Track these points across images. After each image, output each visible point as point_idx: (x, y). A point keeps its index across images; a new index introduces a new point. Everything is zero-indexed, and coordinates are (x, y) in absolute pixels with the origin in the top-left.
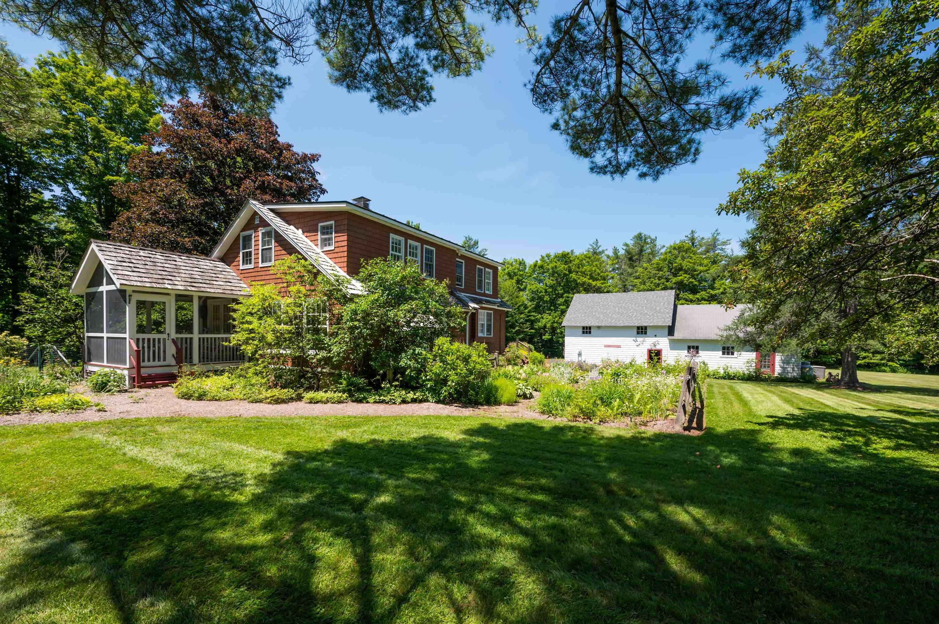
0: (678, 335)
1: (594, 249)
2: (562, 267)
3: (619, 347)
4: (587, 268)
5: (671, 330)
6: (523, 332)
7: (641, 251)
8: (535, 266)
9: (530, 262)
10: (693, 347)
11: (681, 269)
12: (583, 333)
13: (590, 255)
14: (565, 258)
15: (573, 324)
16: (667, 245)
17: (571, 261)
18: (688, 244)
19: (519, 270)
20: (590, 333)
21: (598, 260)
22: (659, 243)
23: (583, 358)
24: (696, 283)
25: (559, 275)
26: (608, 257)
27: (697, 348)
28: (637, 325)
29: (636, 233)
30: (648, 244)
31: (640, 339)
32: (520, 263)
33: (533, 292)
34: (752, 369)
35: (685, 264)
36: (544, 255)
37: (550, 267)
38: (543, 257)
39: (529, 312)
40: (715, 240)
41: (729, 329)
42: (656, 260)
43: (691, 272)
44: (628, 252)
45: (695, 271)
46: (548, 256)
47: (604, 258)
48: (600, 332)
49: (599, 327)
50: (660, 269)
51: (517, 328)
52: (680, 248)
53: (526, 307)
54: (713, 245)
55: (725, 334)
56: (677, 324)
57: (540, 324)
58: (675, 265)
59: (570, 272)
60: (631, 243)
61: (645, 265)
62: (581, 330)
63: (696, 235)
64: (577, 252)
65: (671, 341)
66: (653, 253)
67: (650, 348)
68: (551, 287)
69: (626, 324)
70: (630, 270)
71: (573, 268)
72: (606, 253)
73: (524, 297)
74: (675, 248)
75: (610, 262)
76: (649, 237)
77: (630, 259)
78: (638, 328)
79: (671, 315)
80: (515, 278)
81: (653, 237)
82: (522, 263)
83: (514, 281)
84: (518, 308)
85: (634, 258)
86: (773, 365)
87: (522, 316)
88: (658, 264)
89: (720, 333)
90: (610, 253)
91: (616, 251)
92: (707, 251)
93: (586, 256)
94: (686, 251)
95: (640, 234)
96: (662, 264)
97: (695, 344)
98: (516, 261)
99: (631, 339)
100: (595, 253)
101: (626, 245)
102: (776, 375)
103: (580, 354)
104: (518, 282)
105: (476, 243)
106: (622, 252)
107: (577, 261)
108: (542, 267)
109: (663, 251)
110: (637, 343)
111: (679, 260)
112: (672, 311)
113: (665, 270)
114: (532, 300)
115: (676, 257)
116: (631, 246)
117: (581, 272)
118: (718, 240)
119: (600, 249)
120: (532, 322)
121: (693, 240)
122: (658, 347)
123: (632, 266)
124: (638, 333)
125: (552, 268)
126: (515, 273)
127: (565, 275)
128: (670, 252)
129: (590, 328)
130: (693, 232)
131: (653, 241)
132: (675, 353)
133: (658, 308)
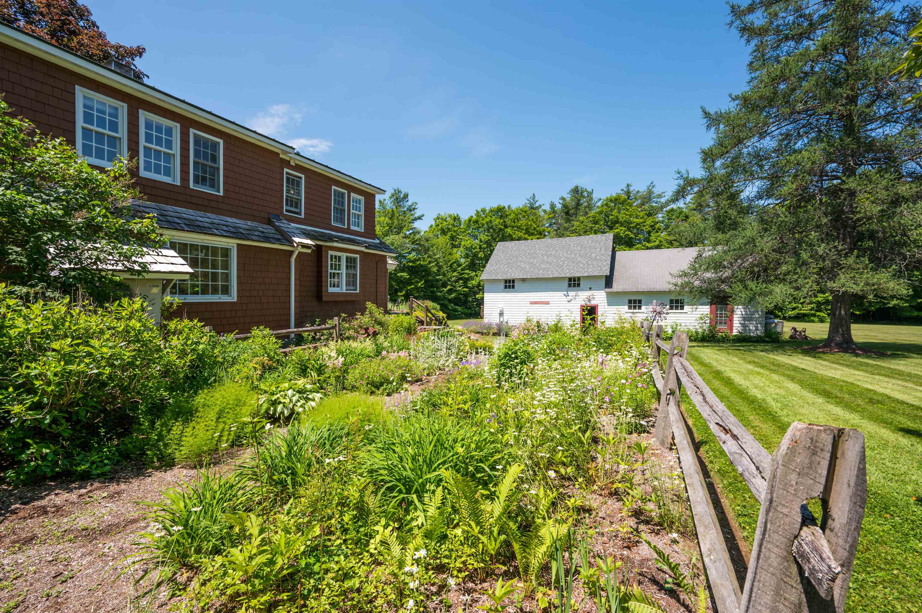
0: (617, 287)
1: (531, 204)
2: (497, 221)
3: (547, 303)
4: (523, 222)
5: (609, 281)
6: (455, 291)
7: (578, 204)
8: (470, 220)
9: (464, 217)
10: (635, 301)
11: (617, 222)
12: (506, 287)
13: (527, 209)
14: (500, 212)
15: (493, 277)
16: (604, 197)
17: (507, 216)
18: (624, 197)
19: (454, 226)
20: (513, 287)
21: (535, 214)
22: (595, 196)
23: (505, 318)
24: (632, 236)
25: (494, 230)
26: (545, 211)
27: (640, 302)
28: (568, 275)
29: (573, 187)
30: (584, 197)
31: (572, 294)
32: (455, 219)
33: (467, 249)
34: (706, 327)
35: (622, 217)
36: (479, 210)
37: (484, 222)
38: (478, 212)
39: (462, 270)
40: (650, 192)
41: (685, 274)
42: (591, 214)
43: (627, 224)
44: (565, 206)
45: (631, 223)
46: (483, 211)
47: (542, 214)
48: (525, 285)
49: (524, 280)
50: (596, 222)
51: (449, 287)
52: (616, 200)
53: (459, 265)
54: (648, 197)
55: (679, 281)
56: (615, 273)
57: (474, 282)
58: (611, 217)
59: (506, 227)
60: (568, 197)
61: (581, 218)
62: (502, 285)
63: (631, 189)
64: (514, 207)
65: (608, 294)
66: (590, 207)
67: (583, 303)
68: (486, 242)
69: (556, 275)
70: (566, 225)
71: (508, 223)
72: (543, 208)
73: (458, 254)
74: (611, 201)
75: (546, 217)
76: (586, 190)
77: (567, 213)
78: (570, 279)
79: (609, 262)
80: (449, 234)
81: (590, 190)
82: (456, 219)
83: (447, 237)
84: (451, 266)
85: (571, 212)
86: (731, 320)
87: (455, 274)
88: (594, 217)
89: (674, 281)
90: (547, 208)
91: (553, 206)
92: (643, 204)
93: (522, 210)
94: (622, 203)
95: (577, 187)
96: (598, 217)
97: (637, 298)
98: (450, 216)
99: (561, 294)
100: (532, 208)
101: (563, 199)
102: (735, 332)
103: (501, 314)
104: (453, 238)
105: (406, 196)
106: (559, 206)
107: (512, 216)
108: (476, 222)
109: (599, 204)
110: (569, 298)
111: (615, 212)
112: (609, 258)
113: (602, 223)
114: (467, 256)
115: (612, 210)
116: (568, 199)
117: (517, 227)
118: (653, 193)
119: (537, 205)
120: (466, 280)
121: (628, 193)
122: (593, 303)
123: (568, 221)
124: (570, 286)
125: (487, 223)
126: (448, 229)
127: (501, 229)
128: (606, 204)
129: (513, 281)
130: (628, 185)
131: (590, 194)
132: (614, 309)
133: (593, 255)
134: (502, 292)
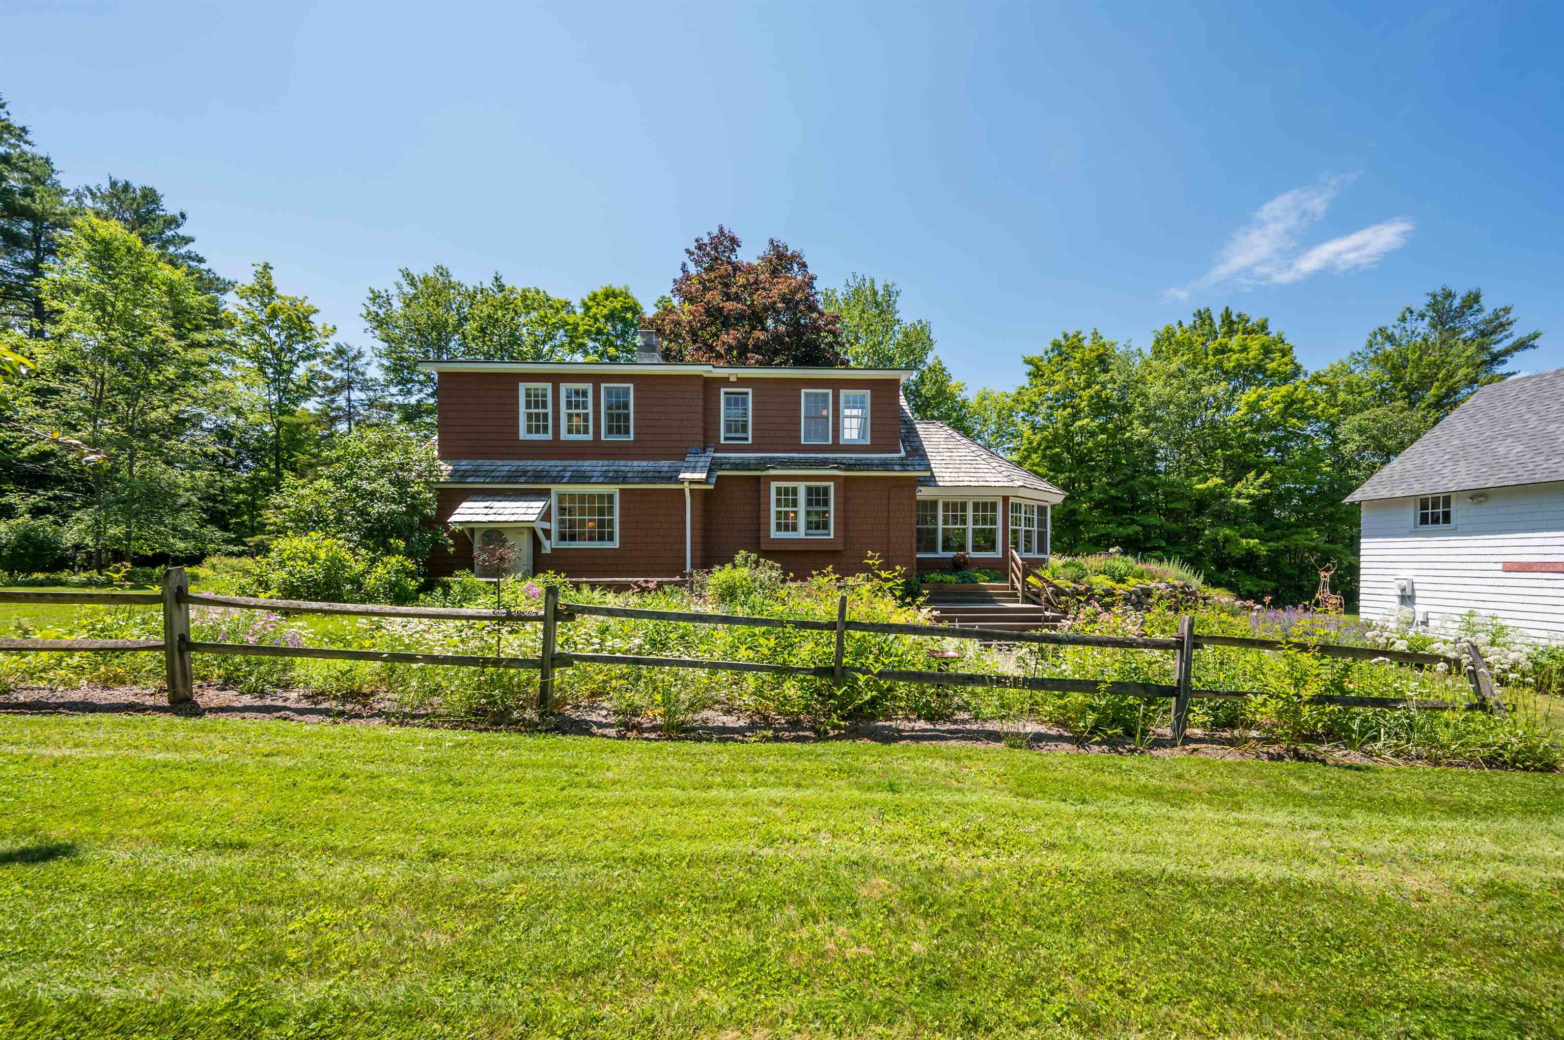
12: (1424, 520)
15: (1383, 493)
20: (1447, 518)
23: (1420, 610)
62: (1412, 514)
103: (1407, 598)
129: (1447, 501)
134: (1413, 533)
